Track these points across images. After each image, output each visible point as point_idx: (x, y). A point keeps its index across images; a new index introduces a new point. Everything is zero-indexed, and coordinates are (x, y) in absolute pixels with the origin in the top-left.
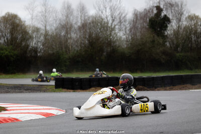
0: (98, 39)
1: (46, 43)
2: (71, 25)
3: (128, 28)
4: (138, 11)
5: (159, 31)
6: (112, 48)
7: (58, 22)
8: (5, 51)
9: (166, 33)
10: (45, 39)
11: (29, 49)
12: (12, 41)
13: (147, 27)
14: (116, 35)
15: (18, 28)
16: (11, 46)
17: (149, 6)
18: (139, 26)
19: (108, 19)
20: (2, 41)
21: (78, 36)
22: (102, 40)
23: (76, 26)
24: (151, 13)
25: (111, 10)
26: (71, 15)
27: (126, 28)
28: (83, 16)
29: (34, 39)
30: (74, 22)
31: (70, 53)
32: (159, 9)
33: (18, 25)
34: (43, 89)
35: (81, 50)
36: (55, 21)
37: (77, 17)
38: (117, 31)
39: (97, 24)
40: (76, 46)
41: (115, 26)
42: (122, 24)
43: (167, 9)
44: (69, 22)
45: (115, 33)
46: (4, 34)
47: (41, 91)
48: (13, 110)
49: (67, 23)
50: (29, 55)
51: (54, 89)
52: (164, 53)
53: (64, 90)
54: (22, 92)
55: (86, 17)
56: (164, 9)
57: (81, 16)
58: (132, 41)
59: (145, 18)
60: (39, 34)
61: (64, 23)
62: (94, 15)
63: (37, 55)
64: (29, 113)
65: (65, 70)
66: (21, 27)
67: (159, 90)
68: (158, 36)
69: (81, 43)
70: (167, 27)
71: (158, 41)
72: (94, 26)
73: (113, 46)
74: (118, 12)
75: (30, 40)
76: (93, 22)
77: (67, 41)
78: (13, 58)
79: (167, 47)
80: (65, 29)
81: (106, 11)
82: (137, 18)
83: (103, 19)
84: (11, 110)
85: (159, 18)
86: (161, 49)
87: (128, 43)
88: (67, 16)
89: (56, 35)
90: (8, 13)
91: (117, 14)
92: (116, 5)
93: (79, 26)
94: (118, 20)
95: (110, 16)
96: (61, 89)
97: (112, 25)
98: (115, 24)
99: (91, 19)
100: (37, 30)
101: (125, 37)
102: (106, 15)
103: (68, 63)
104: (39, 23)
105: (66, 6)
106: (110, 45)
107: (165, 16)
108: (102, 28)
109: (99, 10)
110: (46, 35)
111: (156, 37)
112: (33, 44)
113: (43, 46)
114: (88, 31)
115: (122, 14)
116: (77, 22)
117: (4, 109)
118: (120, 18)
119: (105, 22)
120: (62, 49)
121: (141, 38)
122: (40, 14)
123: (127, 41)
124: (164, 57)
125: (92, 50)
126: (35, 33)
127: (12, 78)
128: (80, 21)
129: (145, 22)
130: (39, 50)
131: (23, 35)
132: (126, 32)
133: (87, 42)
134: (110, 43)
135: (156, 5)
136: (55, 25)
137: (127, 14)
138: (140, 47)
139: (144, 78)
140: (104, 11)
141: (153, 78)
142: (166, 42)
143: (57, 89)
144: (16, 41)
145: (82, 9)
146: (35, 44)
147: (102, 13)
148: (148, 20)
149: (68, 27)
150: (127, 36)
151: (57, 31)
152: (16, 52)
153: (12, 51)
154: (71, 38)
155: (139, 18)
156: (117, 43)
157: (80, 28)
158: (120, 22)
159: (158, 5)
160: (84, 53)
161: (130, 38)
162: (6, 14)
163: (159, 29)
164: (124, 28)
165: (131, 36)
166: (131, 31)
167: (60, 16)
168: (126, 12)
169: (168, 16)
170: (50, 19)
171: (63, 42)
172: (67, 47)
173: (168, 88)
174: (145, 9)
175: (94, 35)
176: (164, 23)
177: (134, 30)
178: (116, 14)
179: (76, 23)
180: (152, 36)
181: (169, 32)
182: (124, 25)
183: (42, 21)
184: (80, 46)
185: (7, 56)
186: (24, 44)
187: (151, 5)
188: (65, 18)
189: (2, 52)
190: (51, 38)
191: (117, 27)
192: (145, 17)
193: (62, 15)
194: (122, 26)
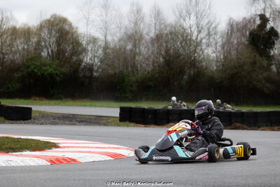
0: (179, 57)
1: (105, 59)
2: (141, 35)
3: (220, 44)
4: (234, 21)
5: (263, 49)
6: (196, 70)
7: (123, 31)
8: (48, 67)
9: (272, 53)
10: (105, 53)
11: (82, 66)
12: (59, 54)
13: (247, 43)
14: (203, 52)
15: (68, 37)
16: (57, 62)
17: (249, 14)
18: (235, 42)
19: (193, 29)
20: (44, 54)
21: (150, 52)
22: (183, 59)
23: (148, 38)
24: (252, 24)
25: (197, 17)
26: (142, 22)
27: (216, 43)
28: (158, 23)
29: (89, 53)
30: (145, 32)
31: (138, 73)
32: (264, 19)
33: (67, 33)
34: (103, 121)
35: (153, 70)
36: (118, 29)
37: (150, 25)
38: (204, 47)
39: (177, 36)
40: (147, 65)
41: (202, 39)
42: (211, 37)
43: (274, 19)
44: (138, 31)
45: (201, 50)
46: (47, 44)
47: (100, 125)
48: (68, 147)
49: (136, 32)
50: (81, 75)
51: (118, 122)
52: (269, 80)
53: (132, 124)
54: (74, 124)
55: (163, 26)
56: (271, 19)
57: (155, 24)
58: (225, 61)
59: (244, 31)
60: (97, 46)
61: (131, 32)
62: (173, 23)
63: (92, 75)
64: (90, 152)
65: (130, 98)
66: (72, 35)
67: (263, 130)
68: (261, 56)
69: (154, 60)
70: (274, 44)
71: (261, 64)
72: (172, 39)
73: (198, 68)
74: (206, 21)
75: (84, 54)
76: (171, 33)
77: (135, 58)
78: (60, 77)
79: (273, 72)
80: (133, 41)
81: (190, 18)
82: (232, 30)
83: (185, 30)
84: (64, 147)
85: (264, 32)
86: (265, 74)
87: (219, 64)
88: (136, 24)
89: (120, 49)
90: (55, 15)
91: (205, 24)
92: (204, 10)
93: (152, 38)
94: (207, 32)
95: (195, 26)
96: (127, 123)
97: (197, 39)
98: (202, 37)
99: (168, 29)
100: (94, 40)
101: (214, 55)
102: (190, 23)
103: (134, 88)
104: (97, 31)
105: (135, 8)
106: (194, 65)
107: (272, 28)
108: (184, 43)
109: (181, 16)
110: (106, 48)
111: (258, 57)
112: (87, 59)
113: (101, 62)
114: (164, 44)
115: (211, 24)
116: (150, 32)
117: (55, 146)
118: (209, 29)
119: (187, 33)
120: (127, 68)
121: (237, 59)
122: (99, 19)
123: (217, 61)
124: (268, 85)
125: (169, 72)
126: (91, 45)
127: (58, 104)
128: (154, 31)
129: (243, 35)
130: (96, 68)
131: (73, 47)
132: (216, 49)
133: (161, 59)
134: (193, 63)
135: (259, 13)
136: (118, 35)
137: (218, 24)
138: (236, 71)
139: (243, 112)
140: (187, 19)
141: (256, 113)
142: (272, 64)
143: (122, 123)
144: (64, 55)
145: (158, 14)
146: (90, 59)
147: (184, 20)
148: (248, 33)
149: (136, 38)
150: (218, 54)
151: (122, 43)
152: (64, 70)
153: (59, 68)
154: (140, 54)
155: (235, 30)
156: (204, 64)
157: (152, 40)
158: (209, 34)
159: (263, 13)
160: (157, 75)
161: (222, 57)
162: (52, 16)
163: (262, 47)
164: (213, 44)
165: (224, 55)
166: (223, 48)
167: (126, 22)
168: (218, 21)
169: (276, 29)
170: (113, 26)
171: (129, 59)
172: (134, 66)
173: (276, 128)
174: (244, 18)
175: (171, 51)
176: (270, 38)
177: (228, 46)
178: (204, 22)
179: (148, 34)
180: (253, 55)
181: (276, 52)
182: (214, 38)
183: (101, 29)
184: (153, 65)
185: (51, 75)
186: (75, 58)
187: (253, 12)
188: (133, 25)
189: (44, 68)
190: (113, 52)
191: (204, 41)
192: (243, 28)
193: (130, 21)
194: (211, 40)
